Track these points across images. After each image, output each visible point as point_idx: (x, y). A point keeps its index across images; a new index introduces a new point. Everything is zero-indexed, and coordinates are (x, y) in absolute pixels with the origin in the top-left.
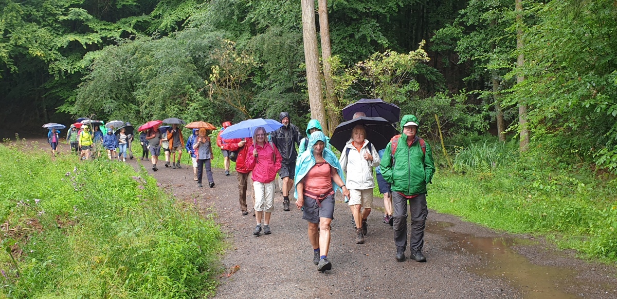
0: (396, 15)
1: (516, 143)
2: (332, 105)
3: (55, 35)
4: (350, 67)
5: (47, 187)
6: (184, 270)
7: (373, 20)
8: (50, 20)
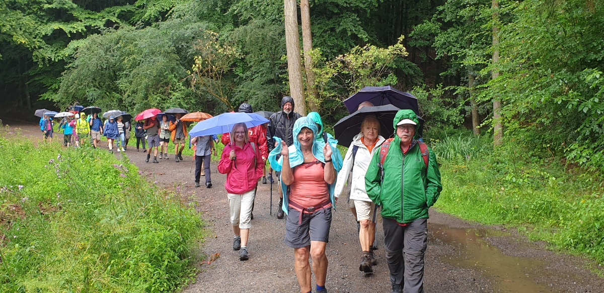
0: (376, 10)
1: (490, 137)
2: (312, 97)
3: (39, 23)
4: (331, 60)
5: (30, 173)
6: (165, 257)
7: (353, 14)
8: (35, 8)
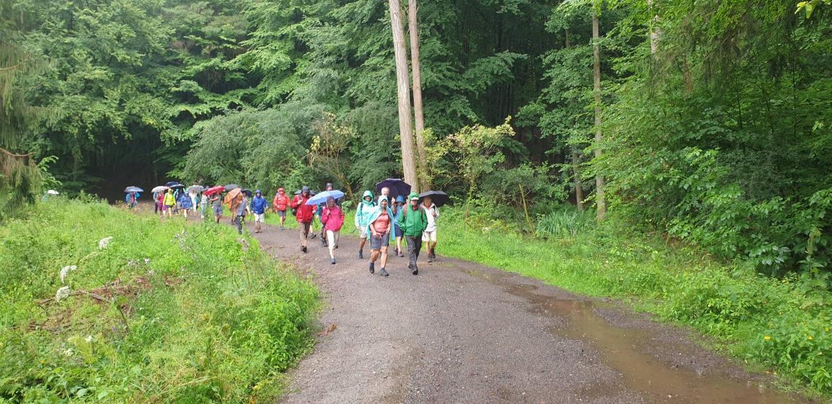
0: (484, 92)
1: (593, 212)
2: (424, 174)
3: (167, 105)
4: (442, 139)
5: (156, 247)
6: (285, 328)
7: (463, 97)
8: (163, 91)
